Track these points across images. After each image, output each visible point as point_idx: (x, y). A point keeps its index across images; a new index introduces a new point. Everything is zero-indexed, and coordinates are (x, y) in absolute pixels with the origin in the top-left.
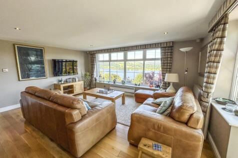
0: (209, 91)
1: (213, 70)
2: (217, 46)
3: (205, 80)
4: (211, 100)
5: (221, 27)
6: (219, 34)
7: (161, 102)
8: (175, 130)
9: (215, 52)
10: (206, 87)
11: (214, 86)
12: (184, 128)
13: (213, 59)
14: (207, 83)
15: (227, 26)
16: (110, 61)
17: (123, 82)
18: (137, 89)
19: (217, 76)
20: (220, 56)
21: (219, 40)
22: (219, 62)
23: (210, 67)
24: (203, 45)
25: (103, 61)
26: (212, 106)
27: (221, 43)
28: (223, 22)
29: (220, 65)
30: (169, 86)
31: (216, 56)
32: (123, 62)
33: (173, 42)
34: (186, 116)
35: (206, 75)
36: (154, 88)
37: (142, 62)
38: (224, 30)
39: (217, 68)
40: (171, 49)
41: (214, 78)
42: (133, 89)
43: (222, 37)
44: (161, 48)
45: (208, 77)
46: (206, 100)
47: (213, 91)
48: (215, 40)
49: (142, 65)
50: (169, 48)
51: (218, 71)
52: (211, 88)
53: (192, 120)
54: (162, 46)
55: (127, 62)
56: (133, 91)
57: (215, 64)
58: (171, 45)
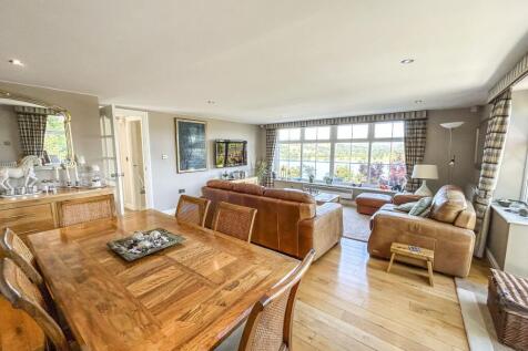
0: (488, 187)
1: (492, 159)
2: (497, 127)
3: (482, 172)
4: (490, 202)
5: (503, 102)
6: (500, 111)
7: (410, 208)
8: (438, 231)
9: (495, 135)
10: (483, 183)
11: (495, 182)
12: (449, 228)
13: (491, 143)
14: (484, 176)
15: (510, 102)
16: (302, 141)
17: (329, 180)
18: (356, 192)
19: (498, 167)
20: (502, 140)
21: (500, 119)
22: (500, 148)
23: (489, 154)
24: (483, 119)
25: (289, 142)
26: (492, 209)
27: (502, 123)
28: (505, 96)
29: (502, 151)
30: (418, 187)
31: (496, 139)
32: (329, 144)
33: (427, 111)
34: (452, 215)
35: (484, 165)
36: (390, 191)
37: (366, 145)
38: (506, 106)
39: (498, 155)
40: (425, 124)
41: (494, 170)
42: (350, 192)
43: (505, 116)
44: (406, 120)
45: (486, 169)
46: (483, 201)
47: (493, 188)
48: (495, 120)
49: (367, 150)
50: (420, 123)
51: (500, 160)
52: (490, 184)
53: (461, 217)
54: (407, 117)
55: (336, 144)
56: (349, 196)
57: (495, 151)
58: (424, 116)
